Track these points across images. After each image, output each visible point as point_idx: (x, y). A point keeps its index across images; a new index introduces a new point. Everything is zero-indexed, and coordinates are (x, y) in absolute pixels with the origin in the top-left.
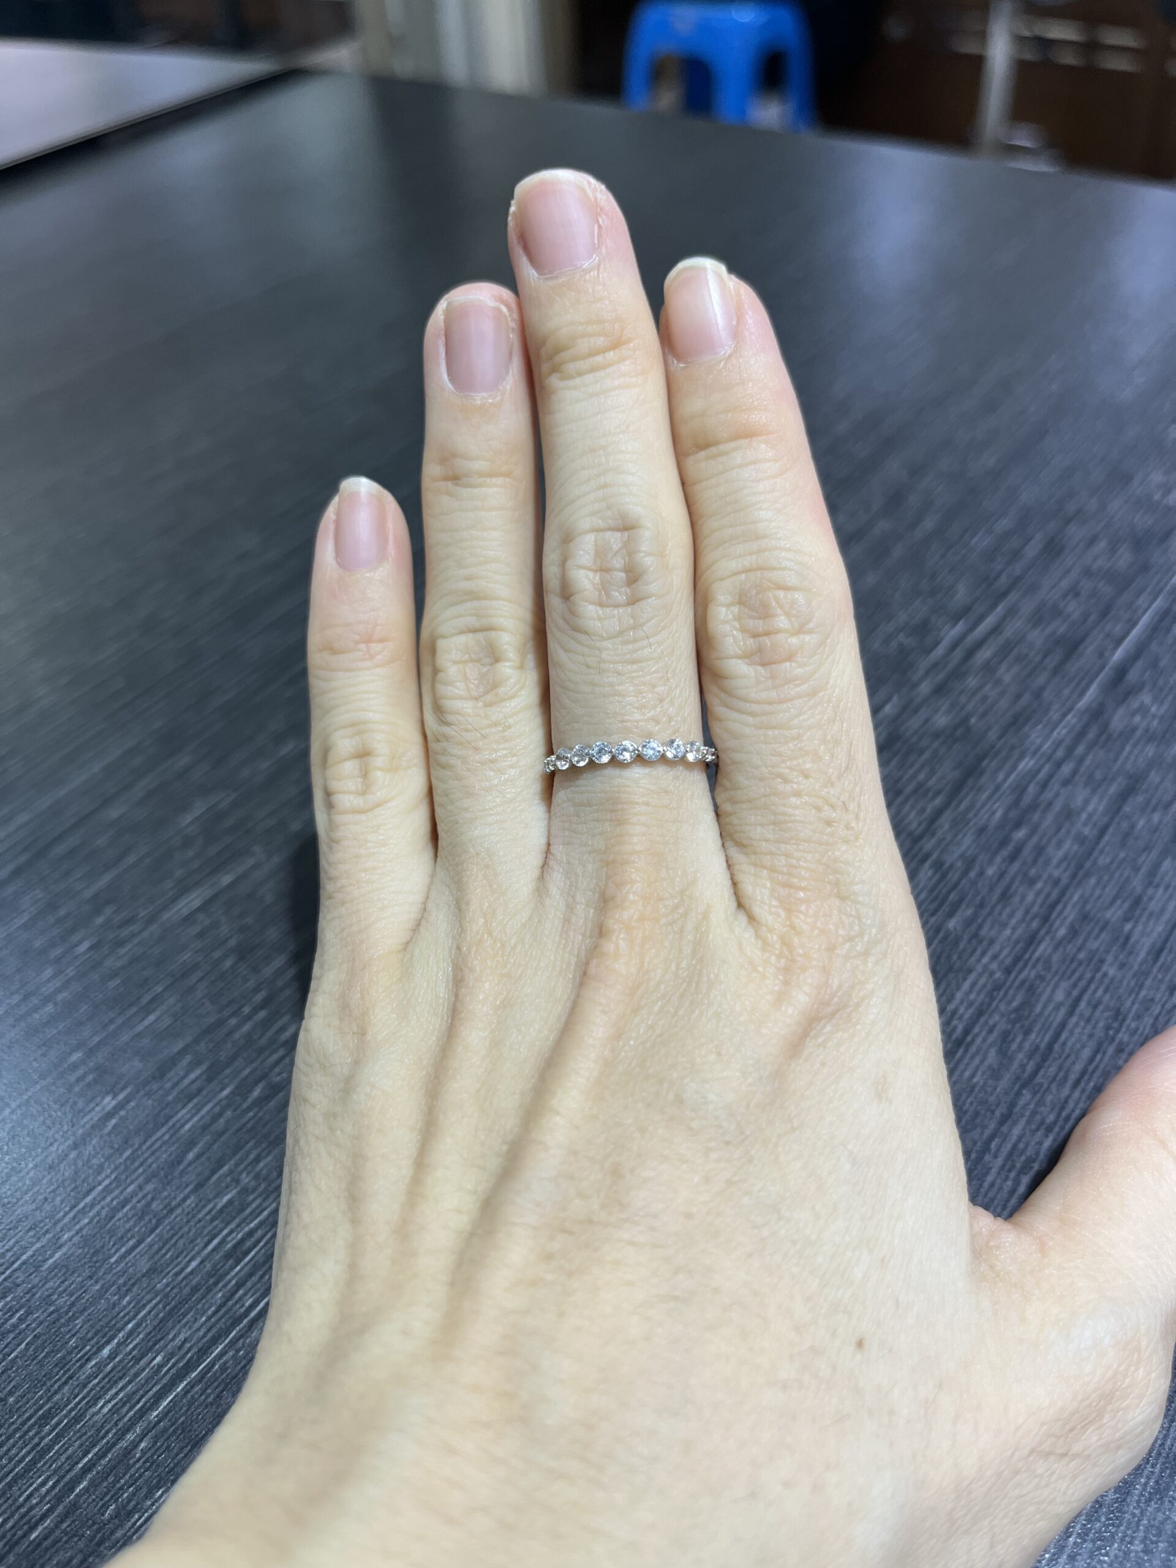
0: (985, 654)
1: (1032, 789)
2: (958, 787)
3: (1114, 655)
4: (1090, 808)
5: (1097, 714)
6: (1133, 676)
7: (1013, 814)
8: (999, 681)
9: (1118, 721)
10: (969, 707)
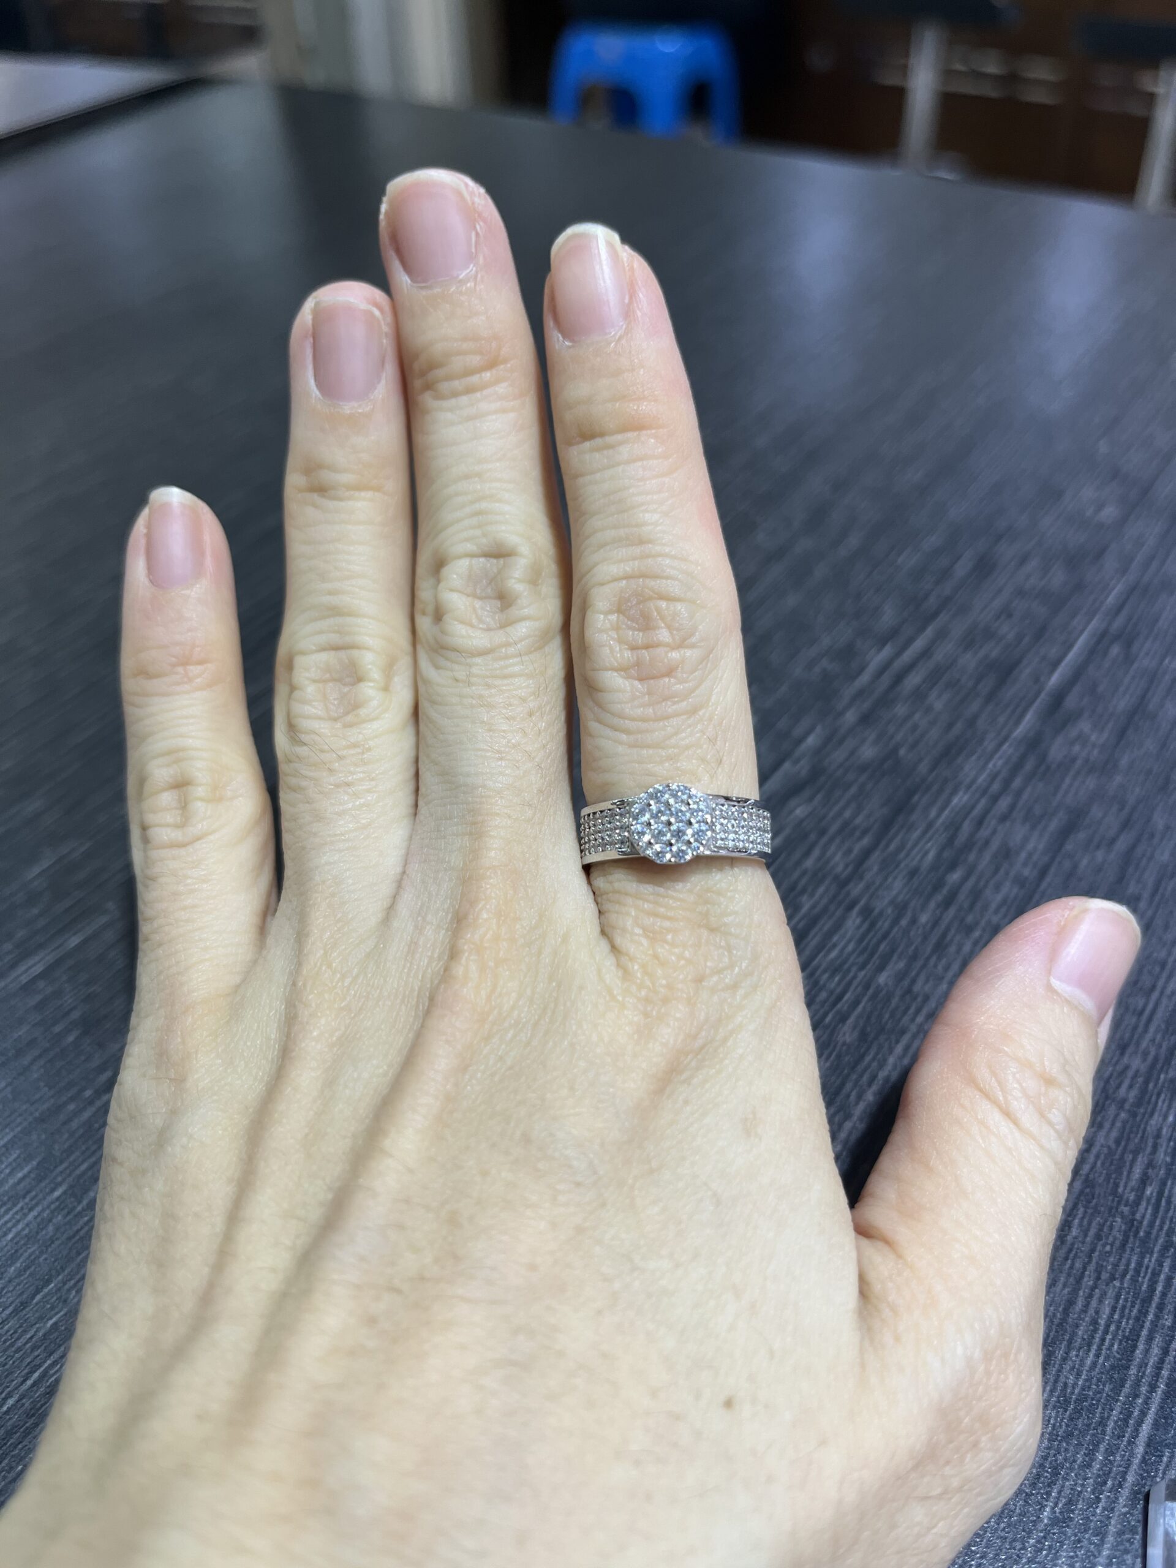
0: (914, 680)
1: (966, 827)
2: (887, 825)
3: (1049, 679)
4: (1030, 846)
5: (1034, 744)
6: (1071, 702)
7: (946, 854)
8: (929, 709)
9: (1057, 751)
10: (899, 737)
